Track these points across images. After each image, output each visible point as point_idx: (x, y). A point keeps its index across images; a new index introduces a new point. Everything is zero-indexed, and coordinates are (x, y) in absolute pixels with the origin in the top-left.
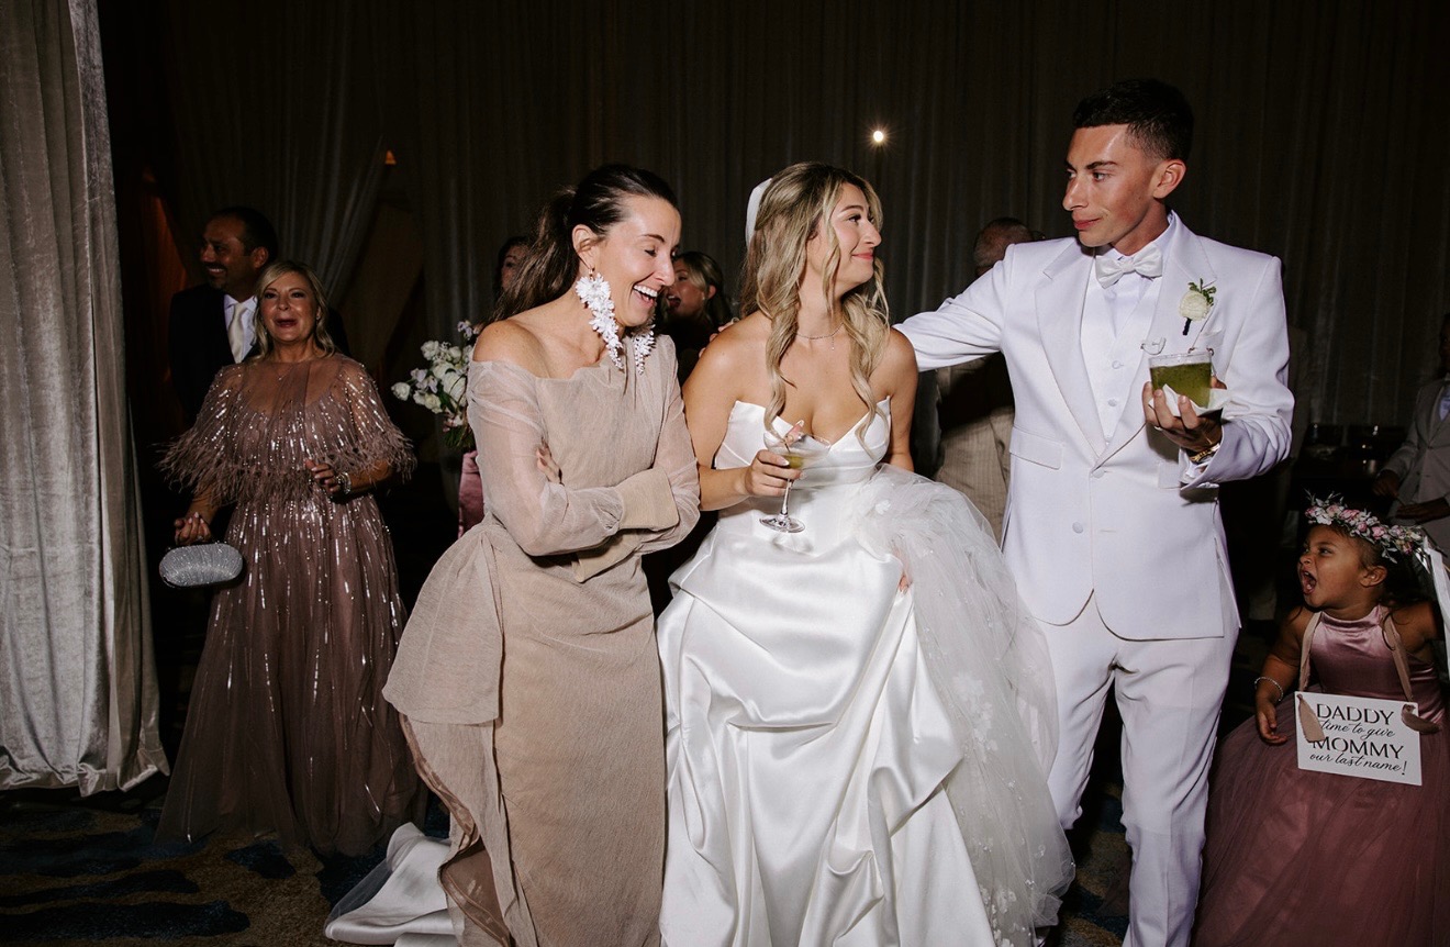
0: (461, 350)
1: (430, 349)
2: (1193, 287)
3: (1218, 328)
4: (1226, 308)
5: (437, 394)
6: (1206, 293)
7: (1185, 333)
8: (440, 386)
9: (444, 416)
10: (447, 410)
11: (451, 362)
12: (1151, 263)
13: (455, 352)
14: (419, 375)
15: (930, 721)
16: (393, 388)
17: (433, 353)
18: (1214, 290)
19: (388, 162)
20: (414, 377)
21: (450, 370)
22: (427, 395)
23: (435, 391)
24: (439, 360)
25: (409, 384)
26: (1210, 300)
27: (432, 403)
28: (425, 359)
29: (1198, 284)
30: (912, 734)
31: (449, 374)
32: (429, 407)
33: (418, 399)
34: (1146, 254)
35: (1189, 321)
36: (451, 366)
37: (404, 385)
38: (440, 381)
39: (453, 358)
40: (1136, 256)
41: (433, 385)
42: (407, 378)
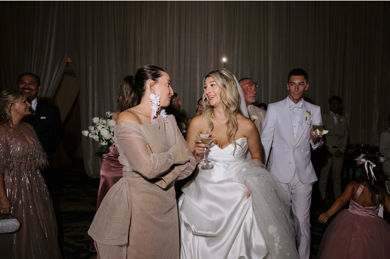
0: (106, 120)
1: (96, 120)
2: (307, 112)
3: (311, 120)
4: (313, 115)
5: (98, 135)
6: (309, 112)
7: (306, 120)
8: (99, 133)
9: (99, 142)
10: (101, 140)
11: (103, 125)
12: (300, 105)
13: (104, 121)
14: (92, 128)
15: (258, 240)
16: (82, 132)
17: (96, 121)
18: (310, 112)
19: (68, 61)
20: (90, 129)
21: (103, 128)
22: (94, 135)
23: (98, 134)
24: (99, 124)
25: (88, 131)
26: (310, 114)
27: (96, 138)
28: (94, 123)
29: (307, 111)
30: (252, 244)
31: (103, 129)
32: (94, 139)
33: (91, 136)
34: (300, 103)
35: (306, 118)
36: (103, 126)
37: (87, 131)
38: (99, 131)
39: (104, 124)
40: (298, 104)
41: (97, 132)
42: (87, 129)
